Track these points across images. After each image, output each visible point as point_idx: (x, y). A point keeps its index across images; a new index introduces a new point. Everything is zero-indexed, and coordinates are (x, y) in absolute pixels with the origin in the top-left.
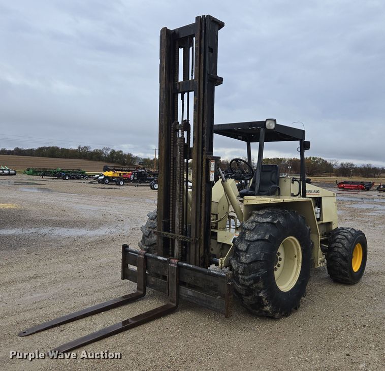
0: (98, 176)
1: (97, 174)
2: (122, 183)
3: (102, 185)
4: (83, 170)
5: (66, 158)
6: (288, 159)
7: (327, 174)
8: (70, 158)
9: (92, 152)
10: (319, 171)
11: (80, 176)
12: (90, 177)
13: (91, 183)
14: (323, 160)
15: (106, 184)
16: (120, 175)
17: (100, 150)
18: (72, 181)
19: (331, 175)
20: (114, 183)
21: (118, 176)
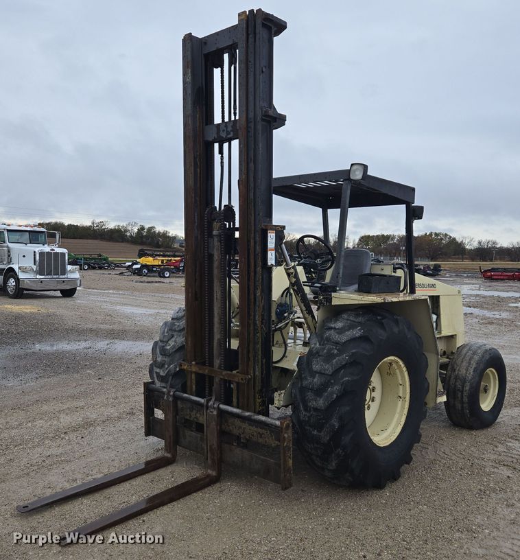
0: (130, 264)
1: (129, 261)
2: (167, 274)
3: (139, 277)
4: (104, 255)
5: (74, 238)
6: (399, 236)
7: (457, 257)
8: (80, 238)
9: (111, 230)
10: (446, 254)
11: (104, 264)
12: (118, 265)
13: (122, 274)
14: (451, 237)
15: (144, 276)
16: (162, 262)
17: (123, 227)
18: (93, 271)
19: (463, 259)
20: (157, 274)
21: (160, 263)
